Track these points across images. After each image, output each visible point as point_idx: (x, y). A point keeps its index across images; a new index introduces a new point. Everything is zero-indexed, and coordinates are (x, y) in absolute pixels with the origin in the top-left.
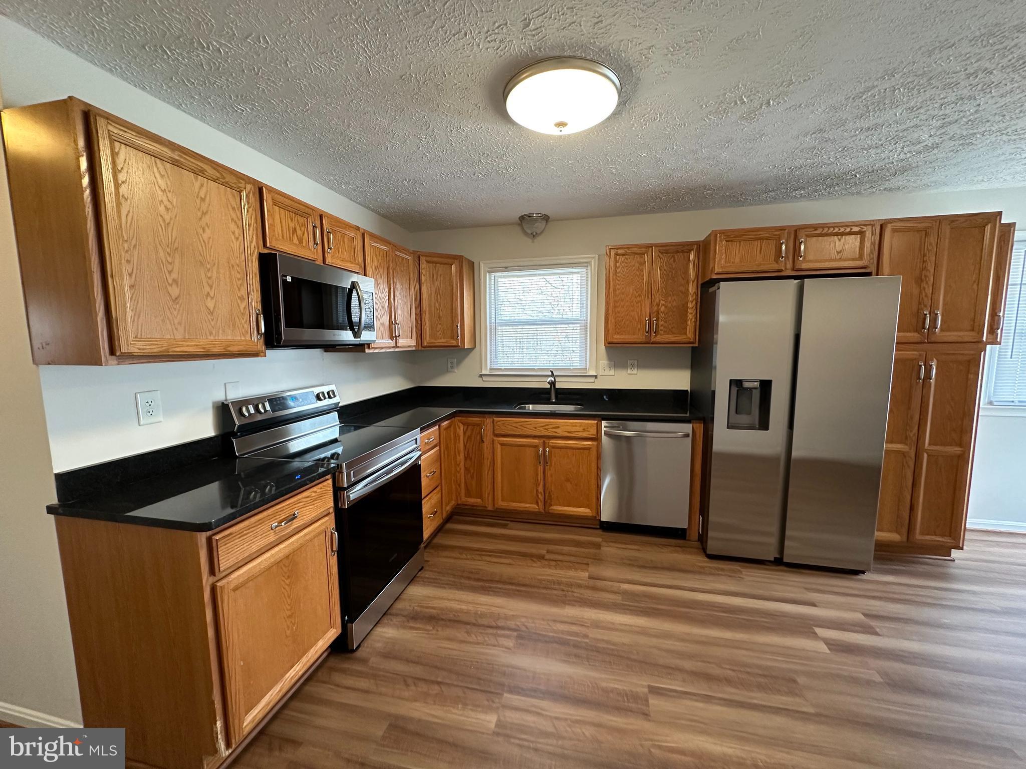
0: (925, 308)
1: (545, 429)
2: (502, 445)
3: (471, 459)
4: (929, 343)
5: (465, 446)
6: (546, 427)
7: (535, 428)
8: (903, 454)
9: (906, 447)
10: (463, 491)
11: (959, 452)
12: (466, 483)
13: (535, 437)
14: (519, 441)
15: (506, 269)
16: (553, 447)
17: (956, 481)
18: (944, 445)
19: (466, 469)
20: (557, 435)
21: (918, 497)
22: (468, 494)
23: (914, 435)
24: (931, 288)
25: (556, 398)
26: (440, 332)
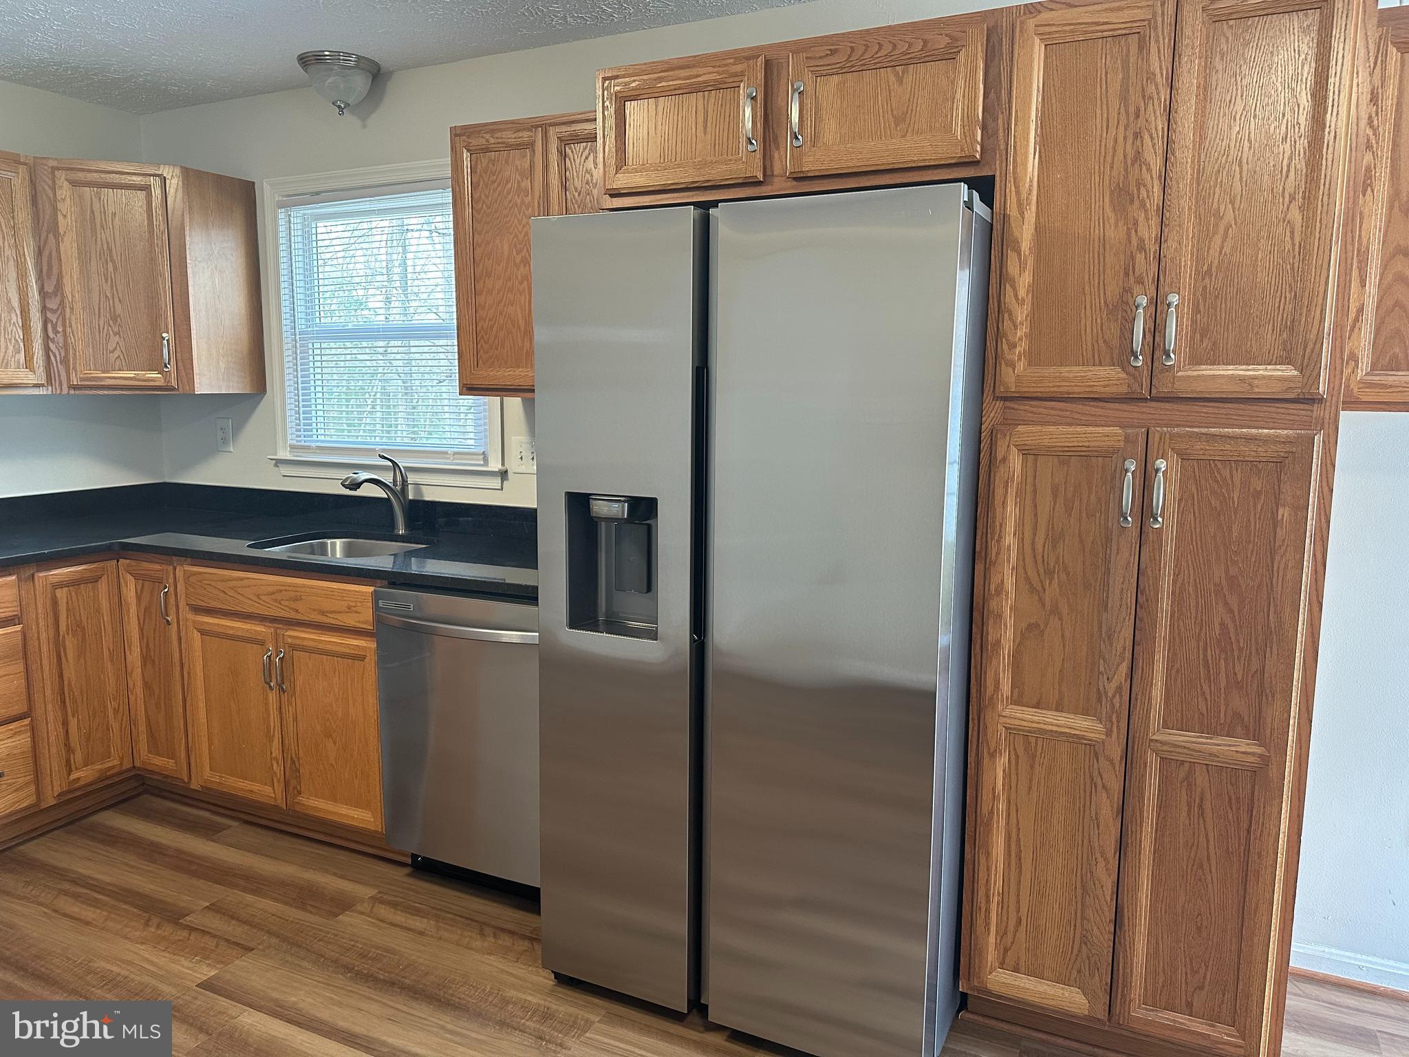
0: (1137, 289)
1: (276, 600)
2: (203, 633)
3: (153, 661)
4: (1153, 399)
5: (141, 630)
6: (278, 596)
7: (258, 596)
8: (1093, 748)
9: (1100, 727)
10: (143, 737)
11: (1251, 759)
12: (147, 717)
13: (262, 619)
14: (233, 628)
15: (317, 196)
16: (294, 648)
17: (1247, 851)
18: (1211, 730)
19: (147, 686)
20: (299, 617)
21: (1136, 888)
22: (154, 746)
23: (1119, 689)
24: (1154, 222)
25: (409, 524)
26: (117, 353)
